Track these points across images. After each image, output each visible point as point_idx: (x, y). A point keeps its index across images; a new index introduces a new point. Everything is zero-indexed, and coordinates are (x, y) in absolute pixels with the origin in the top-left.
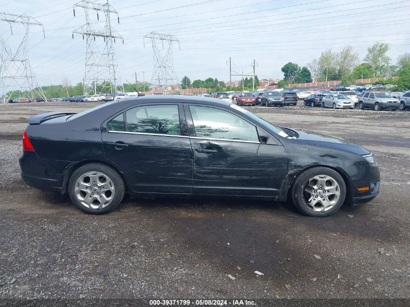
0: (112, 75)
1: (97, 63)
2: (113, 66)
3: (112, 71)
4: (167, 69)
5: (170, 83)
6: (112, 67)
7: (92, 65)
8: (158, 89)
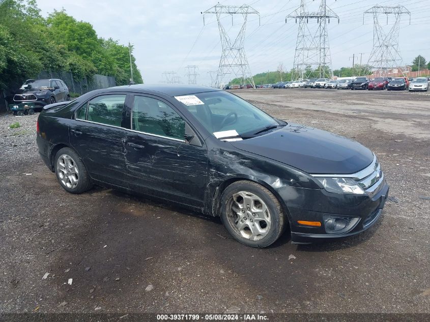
0: (322, 59)
1: (308, 46)
2: (324, 49)
3: (322, 54)
4: (390, 48)
5: (399, 64)
6: (322, 50)
7: (302, 49)
8: (381, 72)
